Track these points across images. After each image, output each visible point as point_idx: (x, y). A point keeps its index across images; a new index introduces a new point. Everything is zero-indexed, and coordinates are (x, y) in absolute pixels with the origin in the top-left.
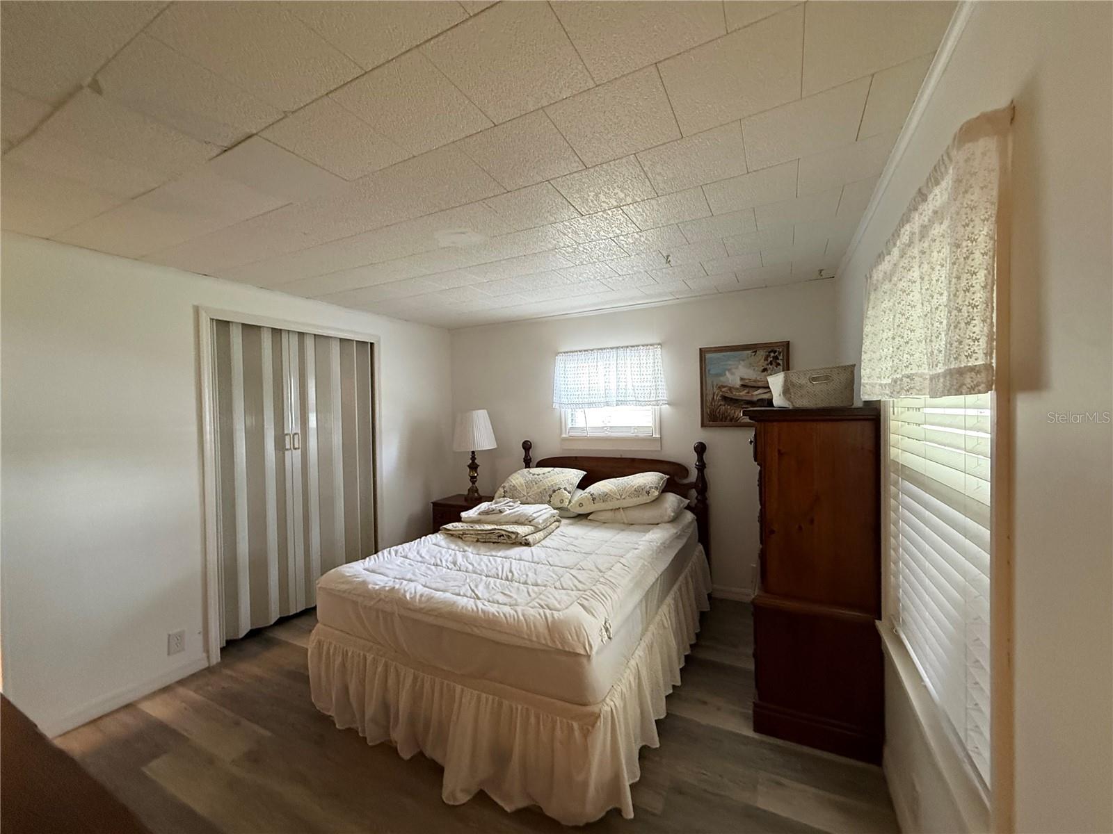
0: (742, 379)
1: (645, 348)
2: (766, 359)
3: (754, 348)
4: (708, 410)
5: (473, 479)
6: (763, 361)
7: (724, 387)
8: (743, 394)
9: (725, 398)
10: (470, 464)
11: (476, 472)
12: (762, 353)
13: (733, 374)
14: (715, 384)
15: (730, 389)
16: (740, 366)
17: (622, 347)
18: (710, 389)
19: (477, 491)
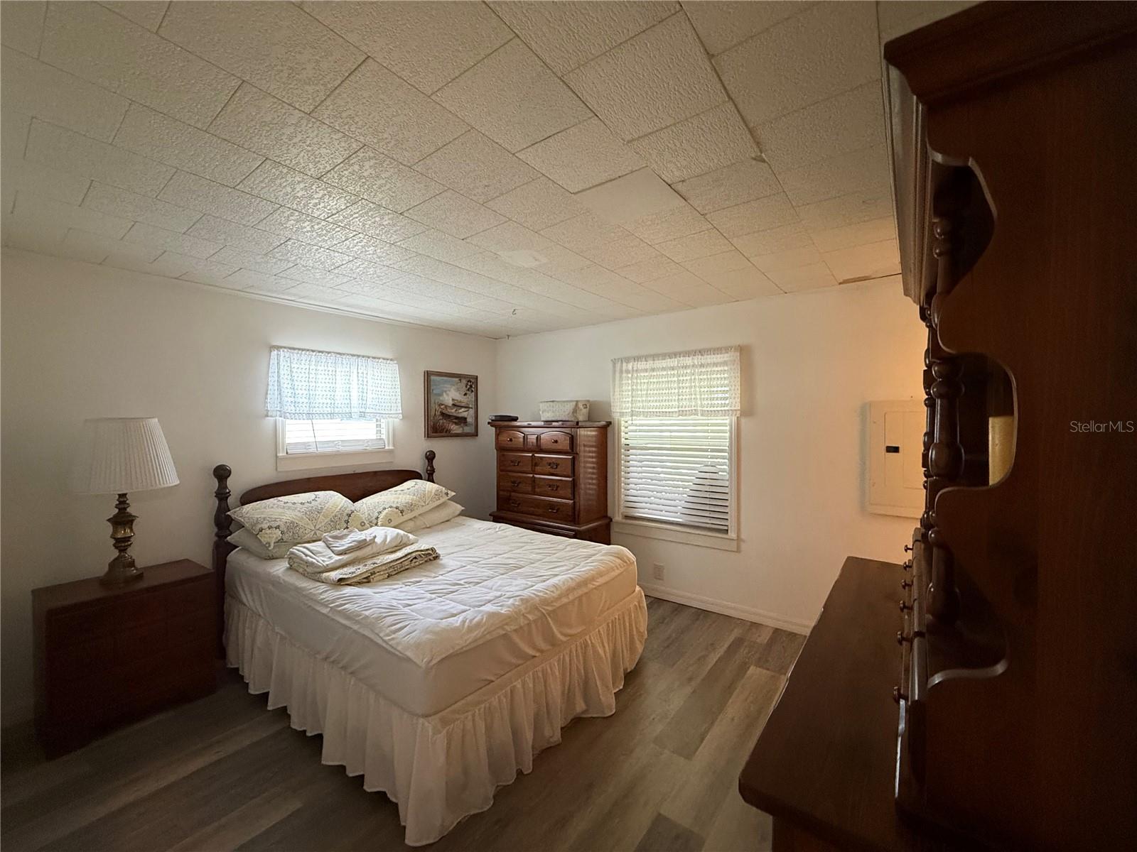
0: (453, 400)
1: (385, 361)
2: (466, 387)
3: (460, 376)
4: (432, 424)
5: (122, 544)
6: (464, 387)
7: (442, 405)
8: (453, 411)
9: (442, 414)
10: (115, 516)
11: (132, 530)
12: (464, 381)
13: (448, 395)
14: (436, 401)
15: (446, 406)
16: (452, 389)
17: (363, 357)
18: (434, 406)
19: (132, 564)
